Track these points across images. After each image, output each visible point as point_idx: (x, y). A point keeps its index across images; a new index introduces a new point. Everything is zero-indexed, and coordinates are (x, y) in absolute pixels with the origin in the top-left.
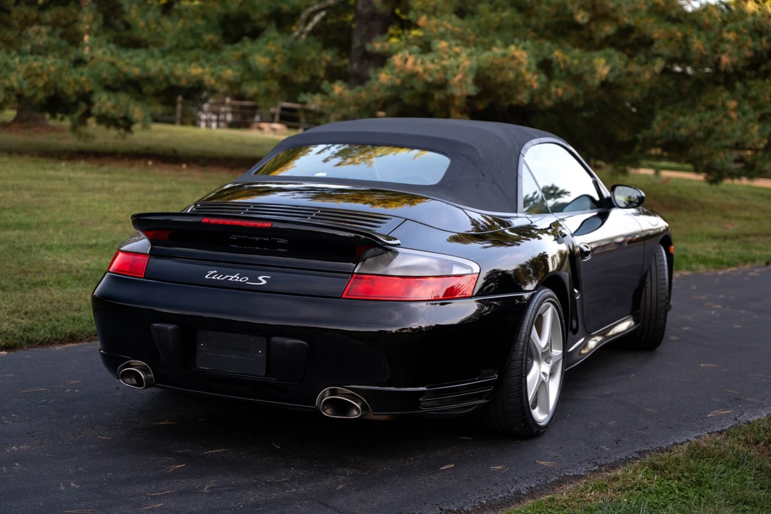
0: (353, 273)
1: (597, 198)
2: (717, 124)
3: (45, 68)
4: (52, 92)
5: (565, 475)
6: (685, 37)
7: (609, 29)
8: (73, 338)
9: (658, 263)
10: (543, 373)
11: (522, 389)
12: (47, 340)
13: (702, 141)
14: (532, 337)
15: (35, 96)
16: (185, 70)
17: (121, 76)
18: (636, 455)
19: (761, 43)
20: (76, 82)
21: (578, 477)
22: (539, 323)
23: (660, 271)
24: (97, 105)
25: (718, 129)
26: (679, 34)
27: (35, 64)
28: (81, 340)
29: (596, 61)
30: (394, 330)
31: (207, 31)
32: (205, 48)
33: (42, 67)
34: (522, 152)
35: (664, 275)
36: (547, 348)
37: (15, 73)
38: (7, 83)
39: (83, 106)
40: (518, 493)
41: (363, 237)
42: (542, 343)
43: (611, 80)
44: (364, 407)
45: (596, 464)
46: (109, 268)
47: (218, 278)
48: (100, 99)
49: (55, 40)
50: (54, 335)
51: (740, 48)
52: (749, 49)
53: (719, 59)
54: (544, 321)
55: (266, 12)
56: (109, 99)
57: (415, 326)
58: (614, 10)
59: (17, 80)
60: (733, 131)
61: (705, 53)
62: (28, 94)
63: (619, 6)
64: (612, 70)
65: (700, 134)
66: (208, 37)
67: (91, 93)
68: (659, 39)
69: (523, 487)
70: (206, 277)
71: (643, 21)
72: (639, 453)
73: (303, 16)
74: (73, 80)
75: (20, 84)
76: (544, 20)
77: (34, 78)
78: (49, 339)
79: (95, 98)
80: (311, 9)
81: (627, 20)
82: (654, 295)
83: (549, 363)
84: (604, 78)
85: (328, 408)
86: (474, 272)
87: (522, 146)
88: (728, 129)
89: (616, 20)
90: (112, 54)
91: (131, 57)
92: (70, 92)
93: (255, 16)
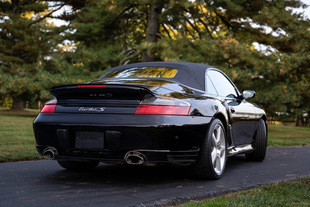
0: (139, 105)
1: (236, 96)
2: (280, 95)
3: (23, 81)
4: (25, 91)
5: (229, 190)
6: (266, 64)
7: (236, 61)
8: (27, 159)
9: (262, 125)
10: (218, 154)
11: (209, 157)
12: (16, 159)
13: (275, 102)
14: (213, 136)
15: (18, 91)
16: (76, 81)
17: (52, 85)
18: (258, 186)
19: (295, 65)
20: (34, 86)
21: (235, 191)
22: (215, 132)
23: (263, 128)
24: (42, 94)
25: (280, 97)
26: (263, 63)
27: (19, 80)
28: (31, 160)
29: (232, 72)
30: (156, 126)
31: (85, 69)
32: (84, 74)
33: (21, 81)
34: (206, 71)
35: (264, 130)
36: (219, 144)
37: (10, 83)
38: (8, 87)
39: (37, 96)
40: (209, 195)
41: (143, 89)
42: (217, 140)
43: (238, 79)
44: (145, 159)
45: (241, 187)
46: (41, 111)
47: (84, 110)
48: (43, 92)
49: (27, 74)
50: (19, 158)
51: (287, 67)
52: (290, 67)
53: (279, 71)
54: (217, 132)
55: (107, 60)
56: (47, 92)
57: (165, 125)
58: (238, 54)
59: (12, 85)
60: (286, 97)
61: (274, 69)
62: (16, 91)
63: (240, 52)
64: (239, 75)
65: (274, 99)
66: (85, 71)
67: (40, 90)
68: (256, 65)
69: (211, 193)
70: (79, 110)
71: (249, 59)
72: (259, 185)
73: (121, 62)
74: (33, 86)
75: (13, 86)
76: (212, 59)
77: (18, 85)
78: (17, 159)
79: (41, 92)
80: (124, 59)
81: (244, 58)
82: (261, 138)
83: (220, 150)
84: (236, 78)
85: (130, 160)
86: (189, 106)
87: (206, 69)
88: (284, 97)
89: (239, 58)
90: (48, 76)
91: (55, 77)
92: (32, 90)
93: (103, 62)
